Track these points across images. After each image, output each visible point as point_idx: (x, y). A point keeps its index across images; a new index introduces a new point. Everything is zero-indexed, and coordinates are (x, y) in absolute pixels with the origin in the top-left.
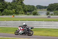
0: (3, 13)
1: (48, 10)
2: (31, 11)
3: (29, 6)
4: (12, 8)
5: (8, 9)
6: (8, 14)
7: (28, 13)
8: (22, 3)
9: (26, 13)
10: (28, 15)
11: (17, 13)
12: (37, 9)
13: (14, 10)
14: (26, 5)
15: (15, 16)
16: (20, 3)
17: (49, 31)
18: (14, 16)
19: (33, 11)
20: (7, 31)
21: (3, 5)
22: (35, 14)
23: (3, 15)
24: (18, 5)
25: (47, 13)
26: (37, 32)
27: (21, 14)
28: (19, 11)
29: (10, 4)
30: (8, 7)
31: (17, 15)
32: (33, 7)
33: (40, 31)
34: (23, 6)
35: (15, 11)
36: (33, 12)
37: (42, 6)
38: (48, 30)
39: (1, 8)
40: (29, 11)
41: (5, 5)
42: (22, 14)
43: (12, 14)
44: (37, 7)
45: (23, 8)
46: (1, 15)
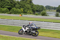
1: (57, 11)
2: (39, 11)
3: (38, 6)
4: (21, 7)
5: (16, 8)
6: (16, 13)
7: (36, 13)
9: (35, 13)
10: (36, 15)
11: (25, 12)
12: (46, 9)
13: (22, 9)
14: (35, 5)
15: (23, 15)
16: (28, 2)
18: (22, 15)
19: (42, 11)
20: (13, 30)
21: (11, 3)
22: (44, 14)
23: (10, 13)
24: (26, 4)
26: (45, 33)
27: (29, 13)
28: (28, 10)
29: (19, 3)
32: (42, 7)
34: (32, 5)
35: (24, 10)
36: (41, 13)
38: (56, 32)
40: (37, 11)
41: (14, 3)
42: (31, 13)
43: (20, 13)
44: (46, 8)
45: (32, 7)
46: (9, 14)
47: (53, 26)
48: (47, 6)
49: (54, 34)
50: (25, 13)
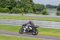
0: (11, 11)
1: (58, 10)
2: (40, 10)
3: (39, 5)
4: (21, 6)
5: (17, 8)
6: (16, 12)
7: (37, 12)
8: (31, 1)
9: (35, 12)
10: (37, 14)
13: (23, 9)
14: (36, 4)
15: (24, 14)
16: (29, 1)
17: (59, 31)
18: (22, 14)
19: (43, 10)
23: (11, 13)
24: (27, 3)
25: (57, 13)
26: (46, 32)
28: (28, 9)
29: (19, 2)
30: (17, 5)
31: (26, 13)
32: (43, 6)
33: (48, 31)
34: (33, 5)
35: (24, 9)
36: (42, 12)
37: (52, 6)
39: (10, 6)
40: (38, 10)
41: (14, 3)
42: (31, 12)
43: (21, 12)
44: (47, 7)
45: (32, 6)
46: (10, 13)
47: (54, 25)
48: (47, 5)
49: (55, 33)
50: (26, 12)
